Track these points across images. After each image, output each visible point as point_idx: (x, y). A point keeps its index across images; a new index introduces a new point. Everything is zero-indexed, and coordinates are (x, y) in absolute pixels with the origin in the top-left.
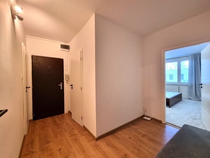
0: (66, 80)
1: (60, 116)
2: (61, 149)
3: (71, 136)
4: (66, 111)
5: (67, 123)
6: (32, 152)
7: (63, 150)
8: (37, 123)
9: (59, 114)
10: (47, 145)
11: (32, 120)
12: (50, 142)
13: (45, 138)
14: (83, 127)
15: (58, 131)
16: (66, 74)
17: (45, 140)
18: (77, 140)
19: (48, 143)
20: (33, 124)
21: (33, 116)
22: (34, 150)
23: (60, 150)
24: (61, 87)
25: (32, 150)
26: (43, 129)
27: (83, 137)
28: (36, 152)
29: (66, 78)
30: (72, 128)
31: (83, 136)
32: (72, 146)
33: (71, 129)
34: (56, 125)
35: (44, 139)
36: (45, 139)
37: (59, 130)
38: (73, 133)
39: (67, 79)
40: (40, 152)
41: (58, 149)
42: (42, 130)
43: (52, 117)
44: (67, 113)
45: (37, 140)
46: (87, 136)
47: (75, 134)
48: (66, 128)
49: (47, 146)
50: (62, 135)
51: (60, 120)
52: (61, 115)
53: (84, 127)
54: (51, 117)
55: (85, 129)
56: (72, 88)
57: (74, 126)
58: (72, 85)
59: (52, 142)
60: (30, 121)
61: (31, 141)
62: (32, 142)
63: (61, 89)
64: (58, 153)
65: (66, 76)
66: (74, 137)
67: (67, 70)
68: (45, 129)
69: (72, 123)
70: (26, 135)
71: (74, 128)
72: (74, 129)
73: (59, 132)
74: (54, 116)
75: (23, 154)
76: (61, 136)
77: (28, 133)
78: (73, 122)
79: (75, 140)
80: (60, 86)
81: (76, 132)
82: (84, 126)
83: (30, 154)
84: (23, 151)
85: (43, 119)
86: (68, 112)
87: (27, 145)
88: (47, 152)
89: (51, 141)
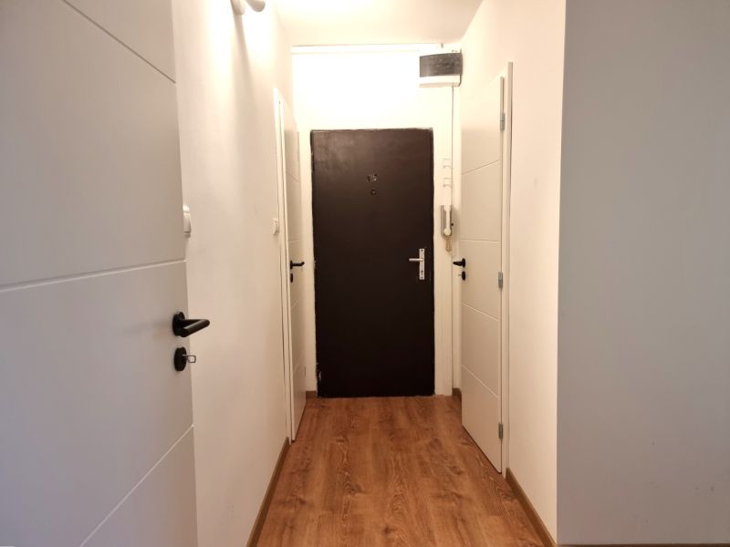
0: (444, 235)
1: (414, 402)
2: (393, 530)
3: (439, 496)
4: (442, 386)
5: (436, 440)
6: (303, 502)
7: (397, 537)
8: (329, 408)
9: (413, 394)
10: (349, 496)
11: (314, 392)
12: (360, 491)
13: (345, 470)
14: (504, 475)
15: (395, 460)
16: (442, 207)
17: (345, 480)
18: (463, 521)
19: (354, 489)
20: (317, 410)
21: (318, 379)
22: (307, 498)
23: (387, 531)
24: (422, 267)
25: (302, 496)
26: (345, 437)
27: (495, 521)
28: (312, 506)
29: (444, 226)
30: (454, 467)
31: (497, 518)
32: (437, 536)
33: (448, 470)
34: (391, 434)
35: (340, 473)
36: (347, 473)
37: (399, 457)
38: (454, 490)
39: (447, 231)
40: (324, 512)
41: (383, 526)
42: (342, 438)
43: (385, 398)
44: (447, 398)
45: (320, 468)
46: (514, 522)
47: (459, 497)
48: (427, 459)
49: (349, 503)
50: (404, 480)
51: (410, 418)
52: (417, 397)
53: (510, 478)
54: (381, 398)
55: (511, 487)
56: (464, 276)
57: (465, 461)
58: (463, 263)
59: (365, 493)
60: (308, 395)
61: (302, 463)
62: (305, 470)
63: (422, 276)
64: (379, 539)
65: (444, 213)
66: (453, 504)
67: (448, 182)
68: (349, 437)
69: (460, 445)
70: (293, 441)
71: (463, 469)
72: (459, 473)
73: (397, 468)
74: (392, 398)
75: (277, 497)
76: (402, 483)
77: (297, 434)
78: (463, 444)
79: (456, 519)
80: (418, 263)
81: (466, 487)
82: (509, 473)
83: (295, 506)
84: (277, 489)
85: (351, 399)
86: (449, 393)
87: (293, 473)
88: (343, 520)
89: (363, 488)
